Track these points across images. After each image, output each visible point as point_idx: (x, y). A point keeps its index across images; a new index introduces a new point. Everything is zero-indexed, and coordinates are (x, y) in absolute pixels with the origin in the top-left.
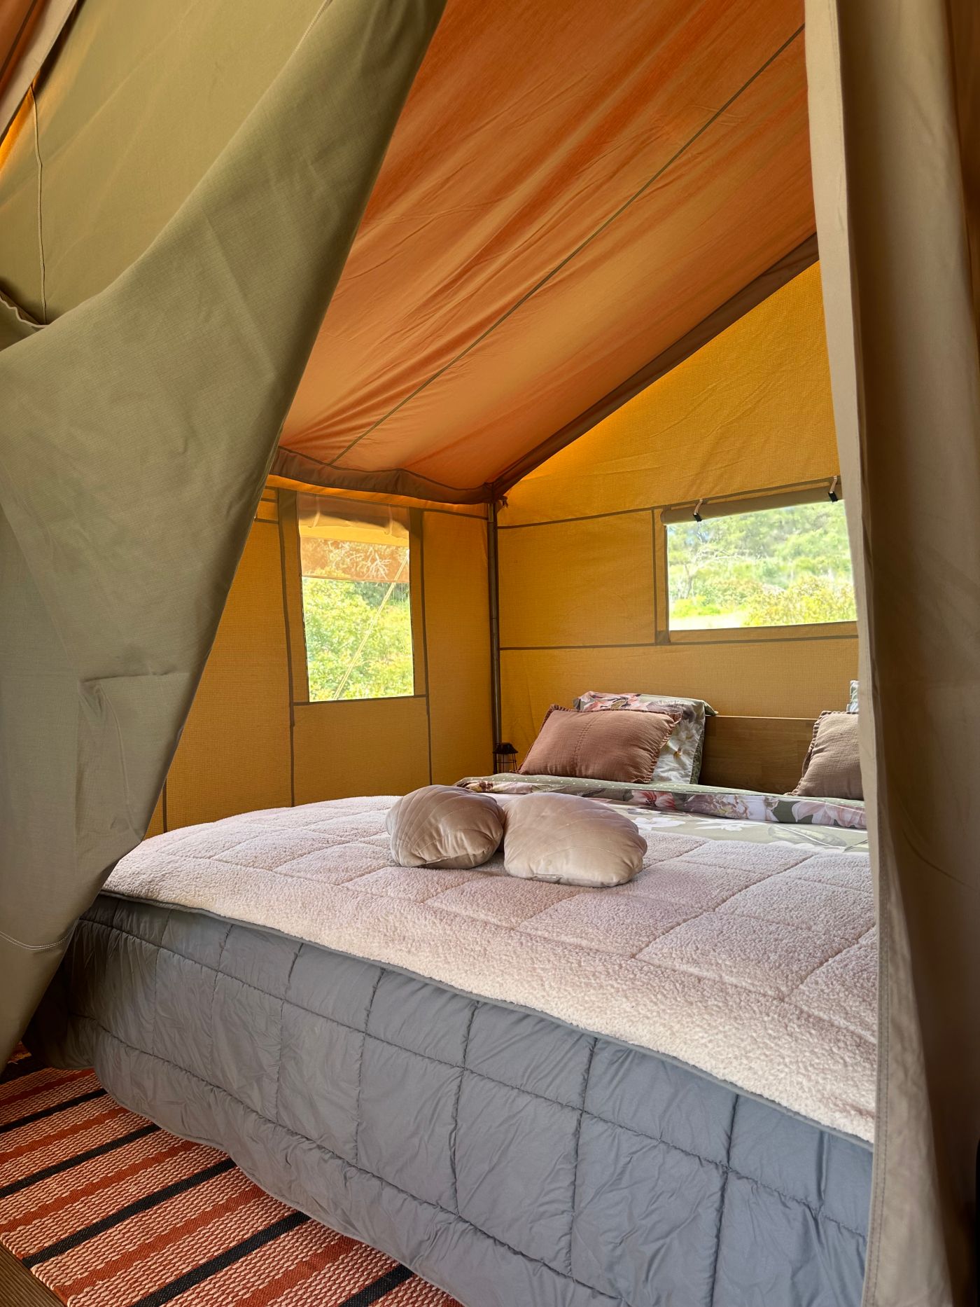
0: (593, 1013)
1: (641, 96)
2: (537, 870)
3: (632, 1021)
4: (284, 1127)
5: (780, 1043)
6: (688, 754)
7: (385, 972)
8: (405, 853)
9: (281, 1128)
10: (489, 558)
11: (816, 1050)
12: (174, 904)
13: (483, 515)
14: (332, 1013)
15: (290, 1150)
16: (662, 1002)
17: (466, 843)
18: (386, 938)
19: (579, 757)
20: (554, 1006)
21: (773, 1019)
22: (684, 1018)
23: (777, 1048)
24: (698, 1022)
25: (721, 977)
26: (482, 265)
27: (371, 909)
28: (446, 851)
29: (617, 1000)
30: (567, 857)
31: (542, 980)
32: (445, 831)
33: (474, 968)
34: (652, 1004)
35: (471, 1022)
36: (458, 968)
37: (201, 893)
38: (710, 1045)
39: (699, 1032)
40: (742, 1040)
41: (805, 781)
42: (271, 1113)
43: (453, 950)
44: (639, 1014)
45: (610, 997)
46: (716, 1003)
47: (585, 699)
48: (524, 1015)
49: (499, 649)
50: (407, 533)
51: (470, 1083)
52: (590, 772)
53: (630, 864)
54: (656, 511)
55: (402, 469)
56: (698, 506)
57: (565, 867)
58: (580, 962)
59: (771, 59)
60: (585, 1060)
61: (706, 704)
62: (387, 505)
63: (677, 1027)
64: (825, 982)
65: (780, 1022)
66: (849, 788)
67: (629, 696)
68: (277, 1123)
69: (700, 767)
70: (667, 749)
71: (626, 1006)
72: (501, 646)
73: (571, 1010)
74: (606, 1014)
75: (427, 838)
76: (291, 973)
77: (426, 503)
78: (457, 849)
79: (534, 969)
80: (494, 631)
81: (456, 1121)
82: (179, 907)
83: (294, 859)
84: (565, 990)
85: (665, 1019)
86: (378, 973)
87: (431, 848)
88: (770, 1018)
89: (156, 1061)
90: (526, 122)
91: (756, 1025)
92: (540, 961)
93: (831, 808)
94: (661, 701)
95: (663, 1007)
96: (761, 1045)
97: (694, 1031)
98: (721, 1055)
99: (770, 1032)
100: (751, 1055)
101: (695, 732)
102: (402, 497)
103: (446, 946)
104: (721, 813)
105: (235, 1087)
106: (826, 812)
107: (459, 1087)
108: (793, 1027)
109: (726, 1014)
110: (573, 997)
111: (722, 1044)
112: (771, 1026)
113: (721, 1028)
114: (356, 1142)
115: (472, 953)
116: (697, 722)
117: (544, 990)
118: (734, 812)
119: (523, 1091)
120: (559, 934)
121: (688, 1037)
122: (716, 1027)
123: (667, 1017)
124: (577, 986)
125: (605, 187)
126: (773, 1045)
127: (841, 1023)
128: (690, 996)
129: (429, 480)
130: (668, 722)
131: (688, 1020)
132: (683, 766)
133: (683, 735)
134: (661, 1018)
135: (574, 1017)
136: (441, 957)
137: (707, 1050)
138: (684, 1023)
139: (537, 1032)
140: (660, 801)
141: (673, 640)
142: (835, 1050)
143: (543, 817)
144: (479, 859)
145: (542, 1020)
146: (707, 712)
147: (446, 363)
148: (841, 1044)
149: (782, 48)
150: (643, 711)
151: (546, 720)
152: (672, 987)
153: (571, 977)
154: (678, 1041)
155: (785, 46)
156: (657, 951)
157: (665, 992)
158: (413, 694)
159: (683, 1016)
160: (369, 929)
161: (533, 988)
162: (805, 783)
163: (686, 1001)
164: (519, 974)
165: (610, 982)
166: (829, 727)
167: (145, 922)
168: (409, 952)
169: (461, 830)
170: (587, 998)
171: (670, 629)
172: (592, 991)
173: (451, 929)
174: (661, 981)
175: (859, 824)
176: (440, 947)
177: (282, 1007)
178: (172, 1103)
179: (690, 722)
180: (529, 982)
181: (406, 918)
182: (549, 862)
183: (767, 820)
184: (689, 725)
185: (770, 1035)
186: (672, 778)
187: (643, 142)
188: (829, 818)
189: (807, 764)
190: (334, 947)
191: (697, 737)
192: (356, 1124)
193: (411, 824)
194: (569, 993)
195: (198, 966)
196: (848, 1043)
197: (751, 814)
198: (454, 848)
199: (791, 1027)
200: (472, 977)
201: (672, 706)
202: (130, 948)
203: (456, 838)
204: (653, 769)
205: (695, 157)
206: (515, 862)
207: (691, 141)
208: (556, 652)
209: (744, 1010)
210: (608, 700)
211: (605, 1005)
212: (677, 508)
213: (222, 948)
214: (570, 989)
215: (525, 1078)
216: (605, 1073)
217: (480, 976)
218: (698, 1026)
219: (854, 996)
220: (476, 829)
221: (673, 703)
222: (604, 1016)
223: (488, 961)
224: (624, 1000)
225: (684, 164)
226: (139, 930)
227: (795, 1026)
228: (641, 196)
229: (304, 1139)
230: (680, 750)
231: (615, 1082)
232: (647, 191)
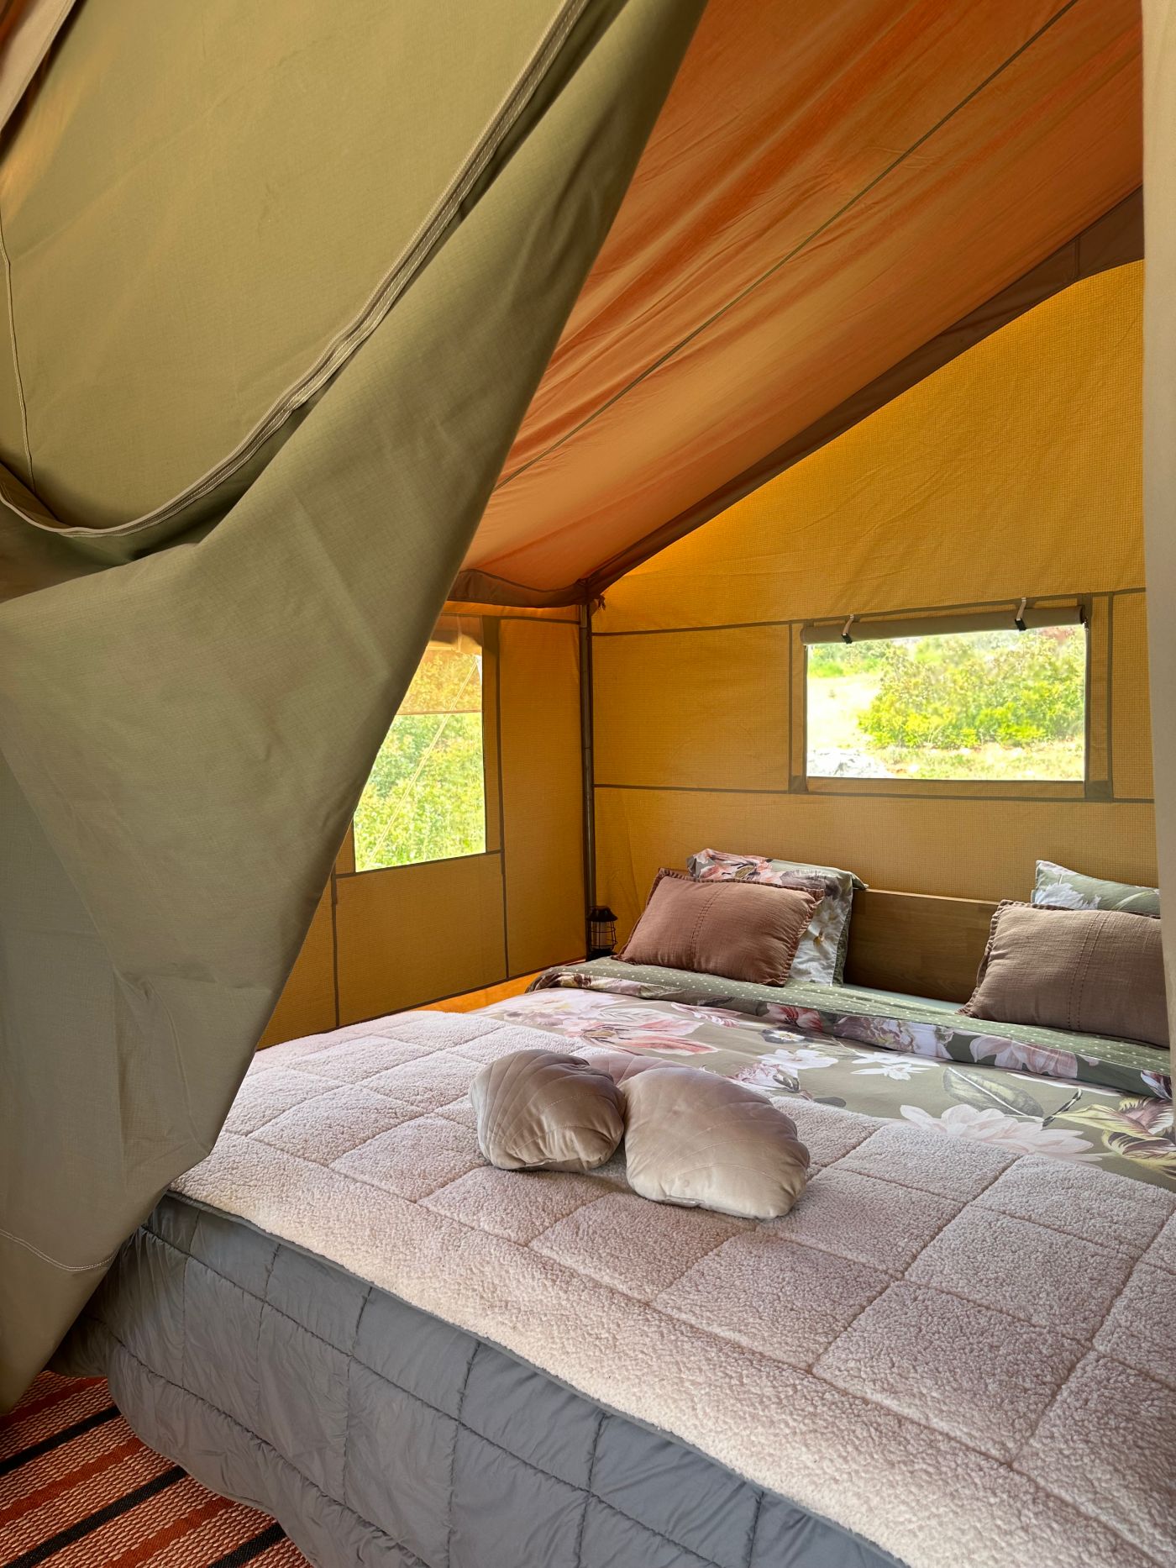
0: (763, 1463)
1: (808, 135)
2: (670, 1190)
3: (814, 1483)
4: (354, 1513)
5: (1013, 1541)
6: (832, 939)
7: (482, 1347)
8: (497, 1151)
9: (350, 1513)
10: (581, 673)
11: (1061, 1557)
12: (204, 1204)
13: (573, 619)
14: (415, 1389)
15: (362, 1544)
16: (854, 1459)
17: (578, 1146)
18: (482, 1302)
19: (698, 946)
20: (710, 1443)
21: (1002, 1501)
22: (884, 1489)
23: (1008, 1549)
24: (903, 1497)
25: (927, 1418)
26: (588, 342)
27: (460, 1252)
28: (551, 1152)
29: (794, 1449)
30: (709, 1177)
31: (692, 1401)
32: (549, 1126)
33: (602, 1367)
34: (841, 1460)
35: (598, 1435)
36: (580, 1363)
37: (239, 1196)
38: (921, 1535)
39: (905, 1512)
40: (963, 1532)
41: (982, 995)
42: (336, 1494)
43: (572, 1334)
44: (825, 1473)
45: (784, 1441)
46: (925, 1466)
47: (701, 858)
48: (667, 1442)
49: (593, 786)
50: (480, 649)
51: (598, 1518)
52: (711, 966)
53: (792, 1192)
54: (794, 626)
55: (474, 570)
56: (849, 623)
57: (706, 1190)
58: (741, 1376)
59: (979, 88)
60: (751, 1514)
61: (854, 877)
62: (455, 615)
63: (875, 1501)
64: (1063, 1436)
65: (1010, 1506)
66: (1037, 1009)
67: (757, 861)
68: (345, 1507)
69: (845, 955)
70: (807, 934)
71: (807, 1458)
72: (595, 783)
73: (735, 1452)
74: (780, 1467)
75: (526, 1134)
76: (359, 1323)
77: (503, 610)
78: (565, 1152)
79: (682, 1380)
80: (587, 763)
81: (579, 1558)
82: (211, 1211)
83: (354, 1146)
84: (725, 1422)
85: (859, 1487)
86: (473, 1345)
87: (532, 1147)
88: (998, 1500)
89: (188, 1396)
90: (656, 175)
91: (980, 1509)
92: (689, 1369)
93: (1019, 1048)
94: (798, 871)
95: (855, 1466)
96: (988, 1543)
97: (898, 1509)
98: (936, 1552)
99: (999, 1522)
100: (975, 1556)
101: (841, 912)
102: (473, 604)
103: (562, 1327)
104: (881, 1042)
105: (290, 1455)
106: (1012, 1054)
107: (583, 1516)
108: (1029, 1516)
109: (939, 1489)
110: (735, 1434)
111: (936, 1535)
112: (1000, 1513)
113: (934, 1510)
114: (448, 1551)
115: (597, 1343)
116: (843, 899)
117: (696, 1416)
118: (897, 1042)
119: (668, 1540)
120: (710, 1322)
121: (890, 1516)
122: (926, 1507)
123: (861, 1484)
124: (740, 1417)
125: (750, 248)
126: (1003, 1544)
127: (1090, 1510)
128: (891, 1452)
129: (507, 581)
130: (808, 901)
131: (891, 1491)
132: (825, 955)
133: (826, 916)
134: (853, 1483)
135: (738, 1463)
136: (556, 1344)
137: (916, 1542)
138: (885, 1495)
139: (685, 1466)
140: (802, 1020)
141: (811, 788)
142: (1085, 1557)
143: (676, 1113)
144: (596, 1164)
145: (688, 1453)
146: (854, 885)
147: (535, 454)
148: (1093, 1548)
149: (994, 75)
150: (776, 886)
151: (654, 889)
152: (865, 1434)
153: (732, 1401)
154: (877, 1522)
155: (999, 71)
156: (838, 1364)
157: (857, 1443)
158: (484, 851)
159: (882, 1483)
160: (459, 1284)
161: (682, 1411)
162: (982, 998)
163: (886, 1460)
164: (663, 1387)
165: (784, 1416)
166: (1011, 926)
167: (169, 1219)
168: (514, 1328)
169: (570, 1128)
170: (753, 1438)
171: (809, 774)
172: (760, 1429)
173: (568, 1299)
174: (850, 1422)
175: (1054, 1071)
176: (555, 1327)
177: (349, 1365)
178: (208, 1453)
179: (834, 899)
180: (675, 1401)
181: (507, 1272)
182: (687, 1183)
183: (938, 1058)
184: (832, 903)
185: (999, 1527)
186: (812, 971)
187: (803, 194)
188: (1017, 1061)
189: (983, 975)
190: (415, 1302)
191: (843, 918)
192: (447, 1530)
193: (505, 1111)
194: (730, 1428)
195: (238, 1291)
196: (1101, 1546)
197: (919, 1047)
198: (562, 1150)
199: (1026, 1516)
200: (600, 1380)
201: (812, 878)
202: (149, 1251)
203: (564, 1137)
204: (790, 965)
205: (869, 208)
206: (642, 1177)
207: (866, 190)
208: (663, 793)
209: (963, 1483)
210: (731, 865)
211: (778, 1453)
212: (822, 623)
213: (269, 1272)
214: (731, 1421)
215: (672, 1524)
216: (778, 1539)
217: (610, 1381)
218: (903, 1502)
219: (1102, 1461)
220: (591, 1127)
221: (813, 875)
222: (778, 1469)
223: (620, 1358)
224: (804, 1449)
225: (854, 217)
226: (160, 1230)
227: (1032, 1515)
228: (795, 256)
229: (381, 1533)
230: (821, 934)
231: (791, 1554)
232: (803, 251)
